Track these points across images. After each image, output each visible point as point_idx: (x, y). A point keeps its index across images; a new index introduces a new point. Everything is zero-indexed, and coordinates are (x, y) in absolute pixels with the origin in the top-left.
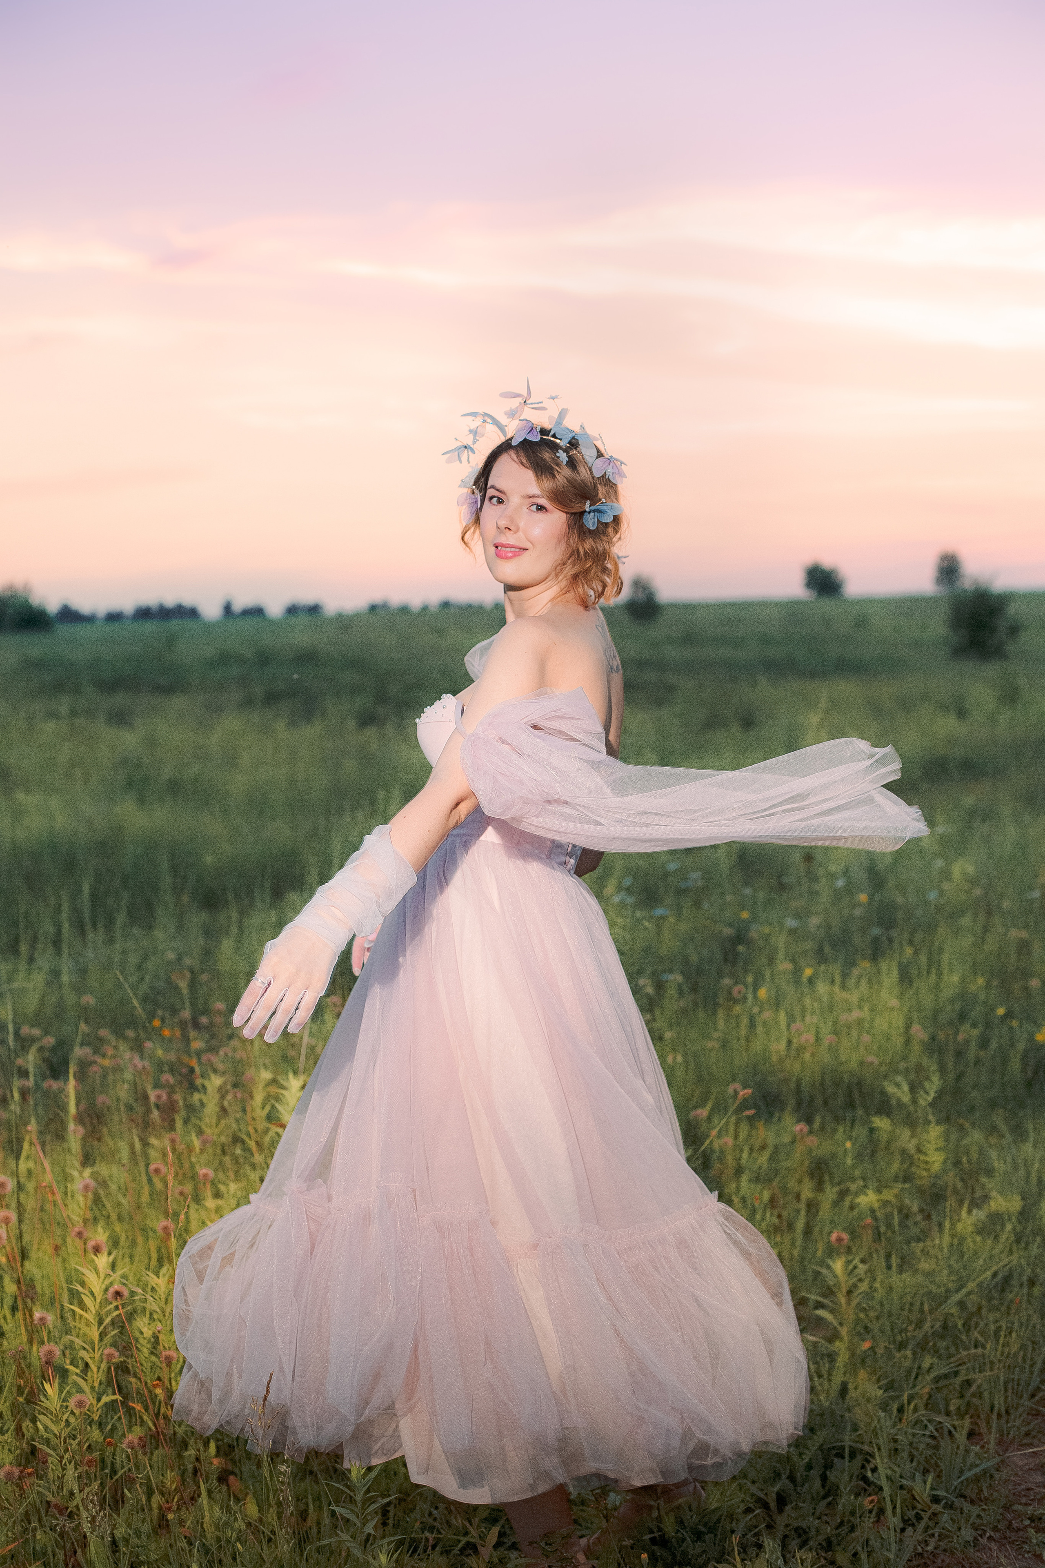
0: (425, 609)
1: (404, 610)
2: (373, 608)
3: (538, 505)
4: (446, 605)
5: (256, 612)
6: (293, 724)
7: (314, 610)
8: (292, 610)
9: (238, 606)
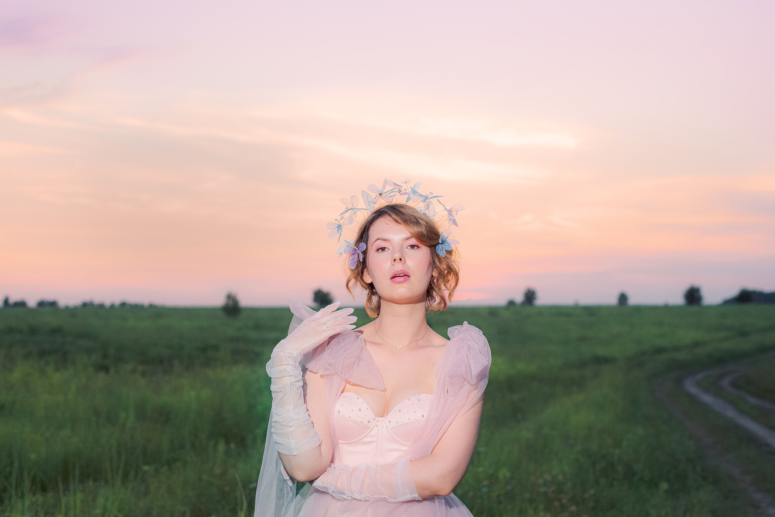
0: (112, 306)
1: (101, 306)
2: (85, 305)
3: (410, 246)
4: (123, 305)
5: (22, 304)
6: (57, 369)
7: (53, 304)
8: (41, 304)
9: (12, 300)
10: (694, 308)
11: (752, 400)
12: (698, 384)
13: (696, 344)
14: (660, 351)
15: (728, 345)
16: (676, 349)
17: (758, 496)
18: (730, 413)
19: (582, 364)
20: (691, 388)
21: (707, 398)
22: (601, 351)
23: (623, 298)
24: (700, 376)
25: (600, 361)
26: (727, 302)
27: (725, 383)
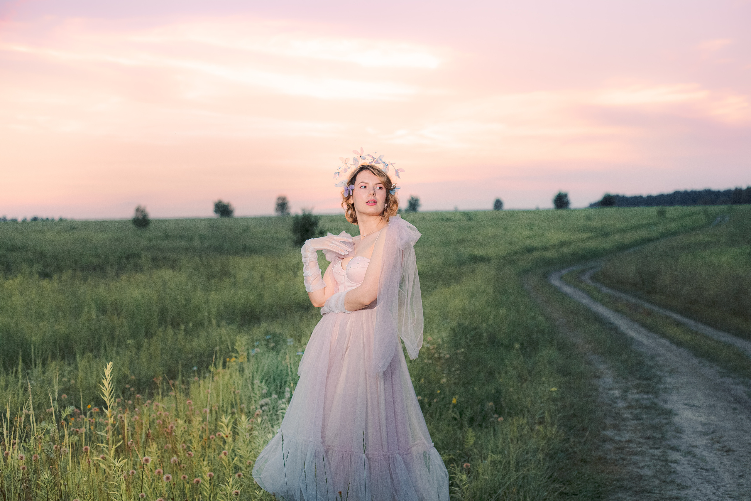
1: (14, 221)
10: (562, 212)
11: (606, 290)
12: (562, 278)
13: (563, 244)
14: (530, 250)
15: (591, 244)
16: (545, 248)
17: (594, 357)
18: (586, 301)
19: (461, 263)
20: (556, 282)
21: (567, 289)
22: (478, 251)
23: (498, 204)
24: (564, 272)
25: (476, 259)
26: (593, 206)
27: (586, 277)
